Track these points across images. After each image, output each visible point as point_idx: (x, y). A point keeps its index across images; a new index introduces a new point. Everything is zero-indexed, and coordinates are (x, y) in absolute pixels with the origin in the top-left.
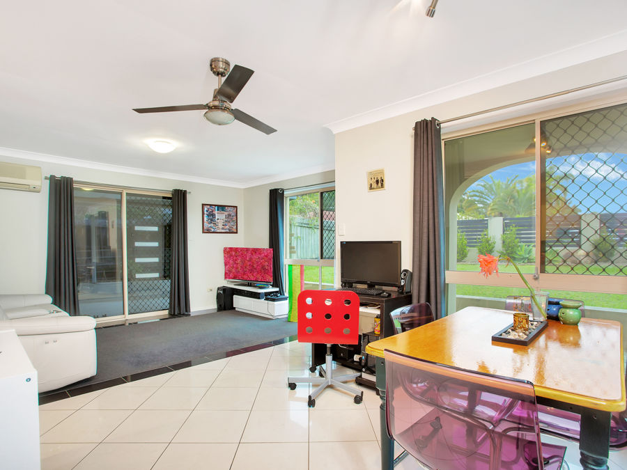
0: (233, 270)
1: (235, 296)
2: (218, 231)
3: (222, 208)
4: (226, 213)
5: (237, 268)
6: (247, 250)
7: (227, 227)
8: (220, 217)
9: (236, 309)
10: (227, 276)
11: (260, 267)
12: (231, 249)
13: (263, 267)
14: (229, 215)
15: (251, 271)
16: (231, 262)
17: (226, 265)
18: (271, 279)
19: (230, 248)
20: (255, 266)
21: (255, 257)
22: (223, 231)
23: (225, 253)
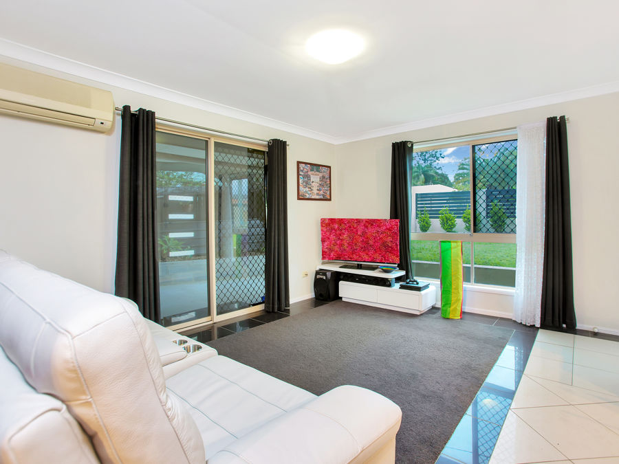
0: (336, 248)
1: (341, 283)
2: (313, 197)
3: (315, 167)
4: (321, 175)
5: (341, 245)
6: (358, 221)
7: (321, 192)
8: (315, 178)
9: (343, 299)
10: (325, 255)
11: (379, 244)
12: (332, 221)
13: (384, 243)
14: (323, 177)
15: (365, 249)
16: (332, 237)
17: (323, 241)
18: (397, 260)
19: (331, 219)
20: (371, 242)
21: (371, 231)
22: (318, 197)
23: (322, 226)
